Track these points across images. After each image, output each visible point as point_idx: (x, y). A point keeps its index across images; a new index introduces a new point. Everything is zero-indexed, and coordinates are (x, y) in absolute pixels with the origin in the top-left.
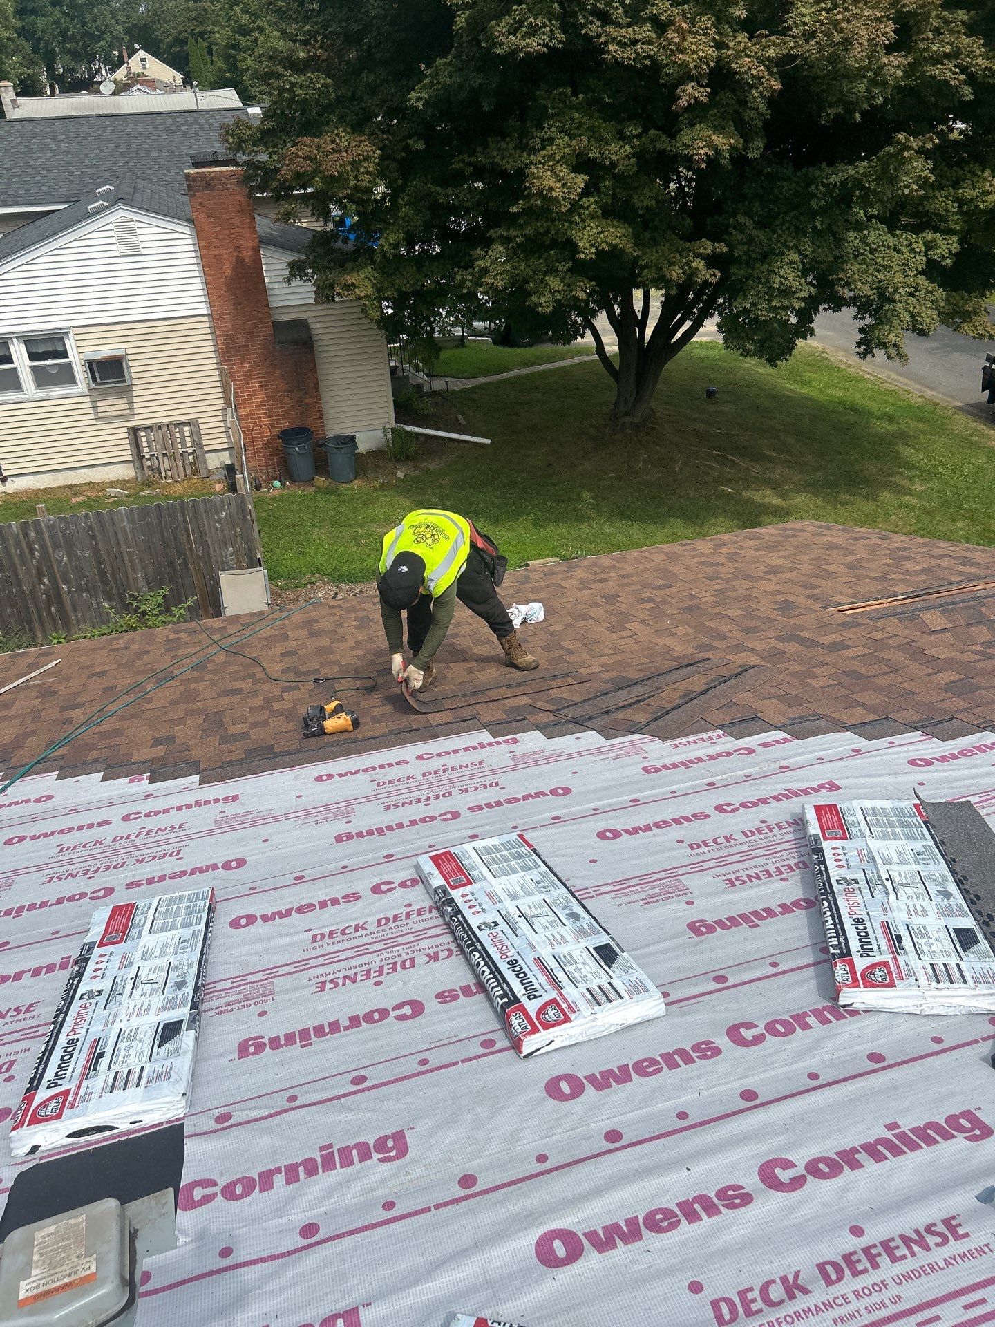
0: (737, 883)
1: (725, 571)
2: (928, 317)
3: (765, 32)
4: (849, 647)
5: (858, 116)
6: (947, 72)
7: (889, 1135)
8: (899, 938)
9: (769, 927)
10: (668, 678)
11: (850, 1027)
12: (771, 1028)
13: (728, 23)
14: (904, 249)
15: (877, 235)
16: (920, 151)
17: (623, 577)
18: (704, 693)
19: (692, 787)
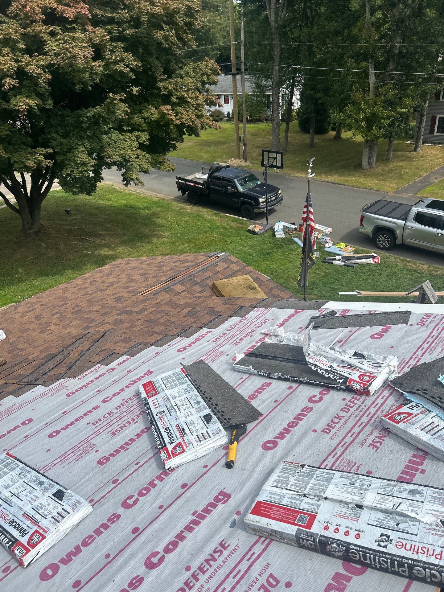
0: (116, 433)
1: (90, 290)
2: (146, 166)
3: (36, 54)
4: (147, 309)
5: (89, 87)
6: (120, 67)
7: (194, 518)
8: (183, 429)
9: (132, 448)
10: (72, 348)
11: (173, 477)
12: (141, 494)
13: (18, 51)
14: (128, 140)
15: (115, 135)
16: (120, 100)
17: (43, 305)
18: (89, 349)
19: (89, 396)
